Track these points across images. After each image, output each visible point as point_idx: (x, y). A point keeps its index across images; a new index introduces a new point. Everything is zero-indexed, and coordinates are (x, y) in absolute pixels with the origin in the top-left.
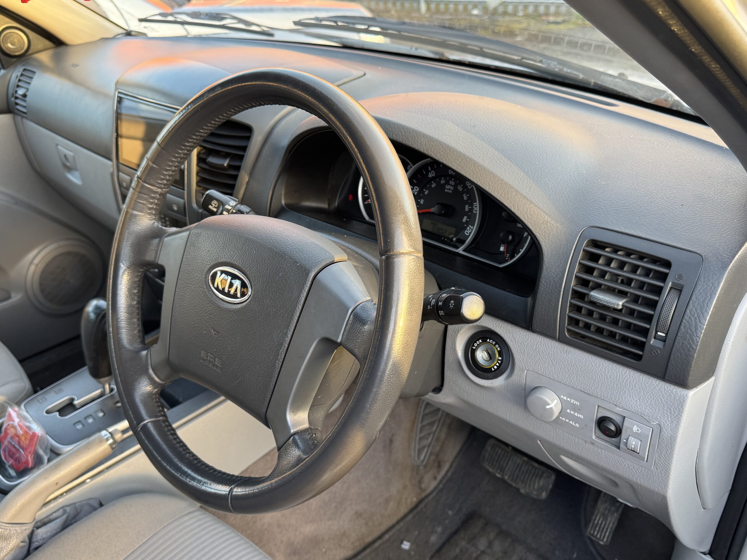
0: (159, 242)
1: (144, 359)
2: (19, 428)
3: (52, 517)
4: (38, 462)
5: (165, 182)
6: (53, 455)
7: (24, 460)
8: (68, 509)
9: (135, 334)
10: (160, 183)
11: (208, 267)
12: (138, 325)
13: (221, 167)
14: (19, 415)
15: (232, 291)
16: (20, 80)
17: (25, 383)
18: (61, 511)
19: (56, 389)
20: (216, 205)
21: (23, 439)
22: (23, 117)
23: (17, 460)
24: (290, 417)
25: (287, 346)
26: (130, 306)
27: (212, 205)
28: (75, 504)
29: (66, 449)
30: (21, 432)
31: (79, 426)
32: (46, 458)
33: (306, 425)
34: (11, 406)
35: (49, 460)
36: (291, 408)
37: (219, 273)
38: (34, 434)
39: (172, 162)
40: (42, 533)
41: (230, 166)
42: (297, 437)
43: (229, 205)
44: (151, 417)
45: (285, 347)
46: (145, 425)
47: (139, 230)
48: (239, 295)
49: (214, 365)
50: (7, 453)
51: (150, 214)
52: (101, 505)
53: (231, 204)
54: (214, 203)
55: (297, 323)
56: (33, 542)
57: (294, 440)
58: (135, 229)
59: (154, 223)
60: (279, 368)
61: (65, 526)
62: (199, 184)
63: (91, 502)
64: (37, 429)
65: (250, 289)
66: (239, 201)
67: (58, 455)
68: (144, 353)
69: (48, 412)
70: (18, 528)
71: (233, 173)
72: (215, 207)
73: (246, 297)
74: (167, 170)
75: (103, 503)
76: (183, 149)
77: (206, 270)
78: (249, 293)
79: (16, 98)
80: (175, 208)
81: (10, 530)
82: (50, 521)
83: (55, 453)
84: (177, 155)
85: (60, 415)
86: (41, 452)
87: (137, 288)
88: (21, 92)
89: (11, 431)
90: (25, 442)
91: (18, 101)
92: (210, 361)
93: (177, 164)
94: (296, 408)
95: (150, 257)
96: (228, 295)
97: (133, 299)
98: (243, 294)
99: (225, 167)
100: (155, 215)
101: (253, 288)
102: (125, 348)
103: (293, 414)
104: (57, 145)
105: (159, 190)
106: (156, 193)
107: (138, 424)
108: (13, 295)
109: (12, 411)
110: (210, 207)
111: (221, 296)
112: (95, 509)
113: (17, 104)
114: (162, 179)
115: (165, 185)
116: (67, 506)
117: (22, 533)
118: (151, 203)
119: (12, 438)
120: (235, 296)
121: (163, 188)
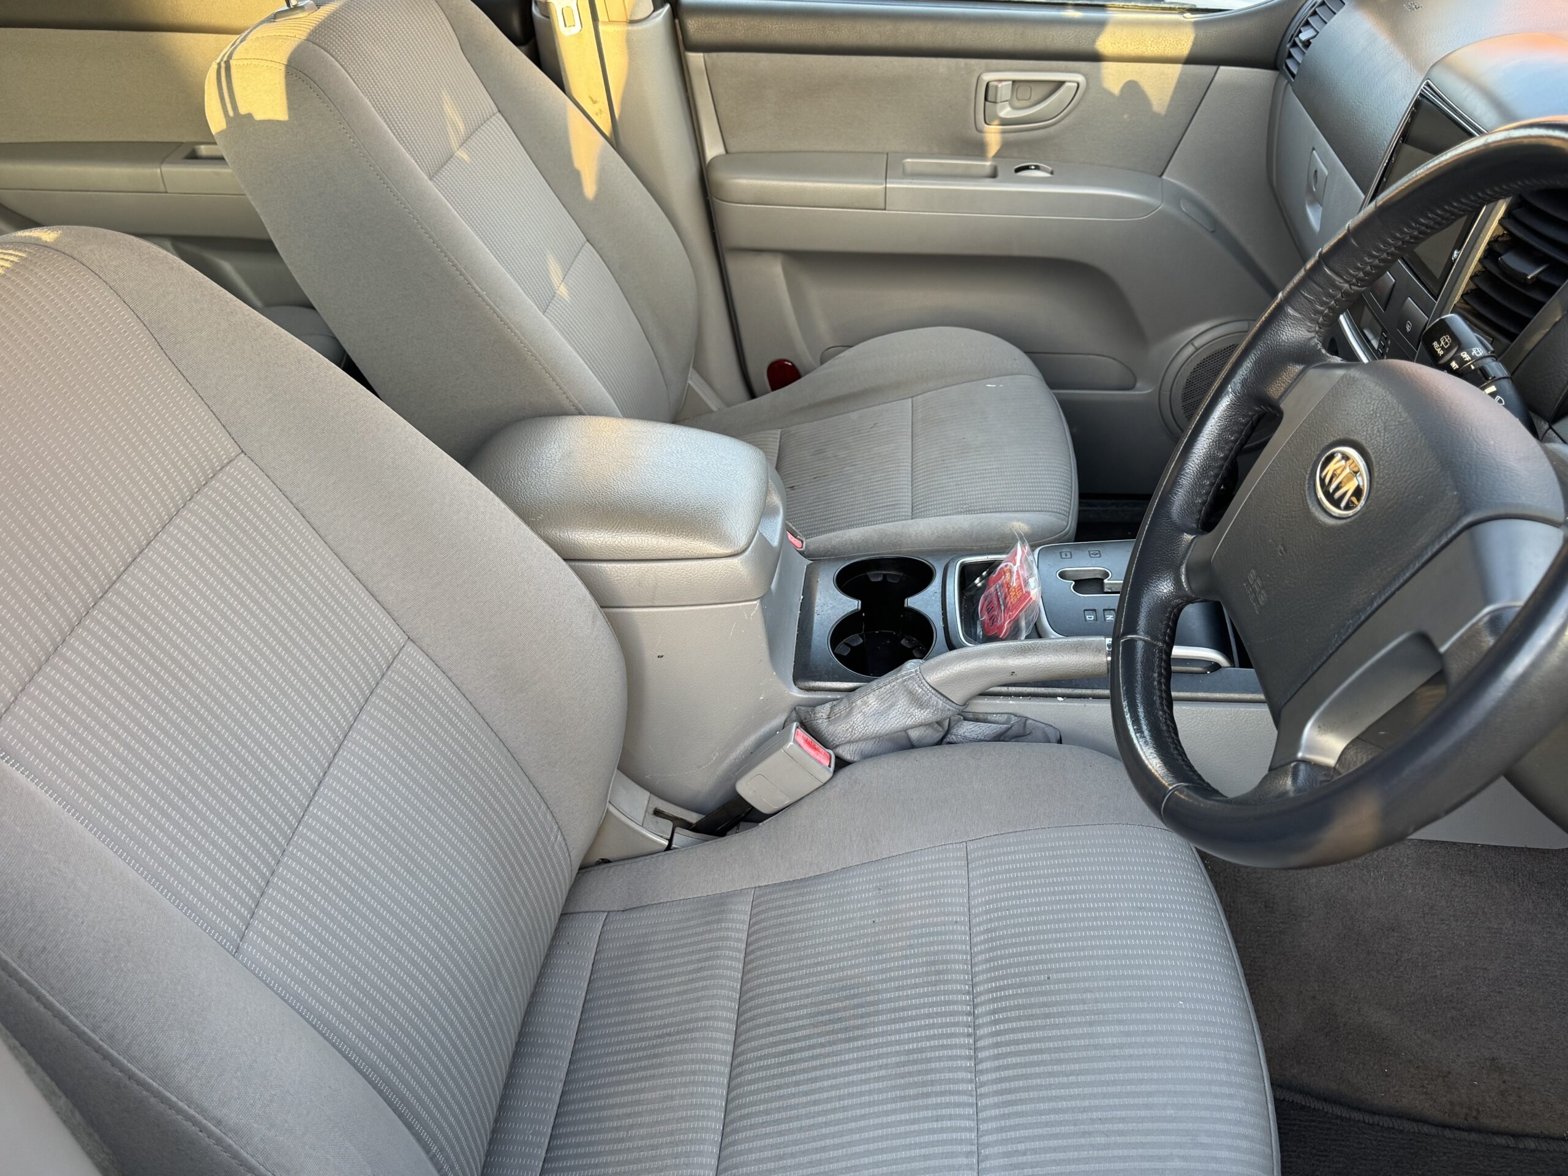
0: (1302, 372)
1: (1184, 545)
2: (1015, 576)
3: (989, 717)
4: (1014, 634)
5: (1361, 274)
6: (1035, 634)
7: (999, 623)
8: (1014, 719)
9: (1195, 505)
10: (1350, 274)
11: (1332, 439)
12: (1208, 494)
13: (1520, 279)
14: (1024, 560)
15: (1337, 495)
16: (1315, 13)
17: (1068, 522)
18: (1006, 716)
19: (1093, 549)
20: (1446, 344)
21: (1012, 594)
22: (1289, 82)
23: (993, 619)
24: (1309, 731)
25: (1363, 618)
26: (1210, 457)
27: (1439, 343)
28: (1027, 719)
29: (1054, 637)
30: (1014, 584)
31: (1090, 617)
32: (1024, 635)
33: (1331, 762)
34: (1023, 543)
35: (1027, 637)
36: (1318, 720)
37: (1339, 456)
38: (1028, 593)
39: (1385, 243)
40: (967, 729)
41: (1537, 279)
42: (1302, 767)
43: (1469, 353)
44: (1147, 633)
45: (1359, 618)
46: (1133, 641)
47: (1283, 341)
48: (1343, 504)
49: (1256, 600)
50: (986, 603)
51: (1312, 320)
52: (1060, 741)
53: (1474, 352)
54: (1446, 340)
55: (1398, 589)
56: (951, 734)
57: (1296, 768)
58: (1284, 338)
59: (1312, 338)
60: (1334, 649)
61: (1000, 738)
62: (1465, 298)
63: (1049, 730)
64: (1034, 591)
65: (1363, 502)
66: (1493, 352)
67: (1040, 637)
68: (1188, 537)
69: (1063, 575)
70: (941, 703)
71: (1536, 295)
72: (1442, 348)
73: (1350, 513)
74: (1371, 256)
75: (1063, 741)
76: (1413, 228)
77: (1326, 444)
78: (1359, 508)
79: (1295, 45)
80: (1408, 328)
81: (931, 698)
82: (985, 721)
83: (1037, 632)
84: (1398, 235)
85: (1074, 588)
86: (1023, 624)
87: (1236, 435)
88: (1304, 36)
89: (1006, 578)
90: (1012, 600)
91: (1293, 51)
92: (1254, 590)
93: (1393, 249)
94: (1328, 725)
95: (1274, 391)
96: (1329, 496)
97: (1221, 449)
98: (1348, 507)
99: (1526, 279)
100: (1321, 326)
101: (1369, 502)
102: (1169, 517)
103: (1317, 730)
104: (1314, 149)
105: (1346, 286)
106: (1339, 288)
107: (1125, 634)
108: (1138, 385)
109: (1020, 550)
110: (1435, 344)
111: (1321, 495)
112: (1048, 741)
113: (1290, 56)
114: (1358, 269)
115: (1359, 279)
116: (1016, 716)
117: (942, 711)
118: (1323, 304)
119: (1002, 586)
120: (1336, 503)
121: (1354, 284)
